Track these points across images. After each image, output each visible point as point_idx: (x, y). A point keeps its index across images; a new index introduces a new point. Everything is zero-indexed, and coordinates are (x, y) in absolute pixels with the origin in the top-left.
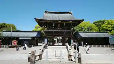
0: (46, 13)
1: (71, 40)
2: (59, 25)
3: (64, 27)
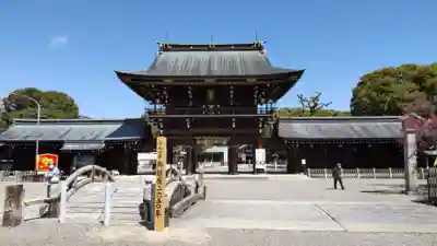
0: (165, 48)
1: (257, 151)
2: (211, 95)
3: (232, 102)
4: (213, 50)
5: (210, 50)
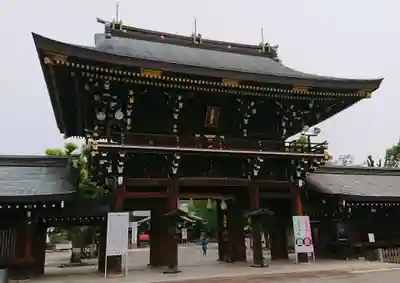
0: (116, 31)
1: (296, 219)
2: (212, 114)
3: (245, 131)
4: (199, 47)
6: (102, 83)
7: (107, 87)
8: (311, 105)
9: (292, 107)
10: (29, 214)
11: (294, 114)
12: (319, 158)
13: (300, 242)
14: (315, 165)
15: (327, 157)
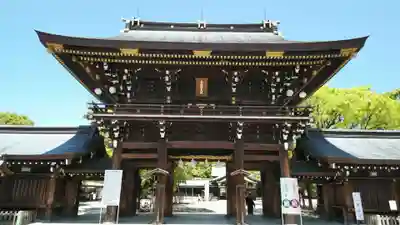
0: (134, 26)
2: (202, 86)
3: (234, 99)
4: (204, 30)
5: (200, 30)
6: (101, 64)
7: (106, 68)
8: (297, 71)
9: (277, 73)
10: (52, 170)
11: (278, 80)
12: (304, 121)
13: (287, 203)
14: (300, 127)
15: (312, 120)
